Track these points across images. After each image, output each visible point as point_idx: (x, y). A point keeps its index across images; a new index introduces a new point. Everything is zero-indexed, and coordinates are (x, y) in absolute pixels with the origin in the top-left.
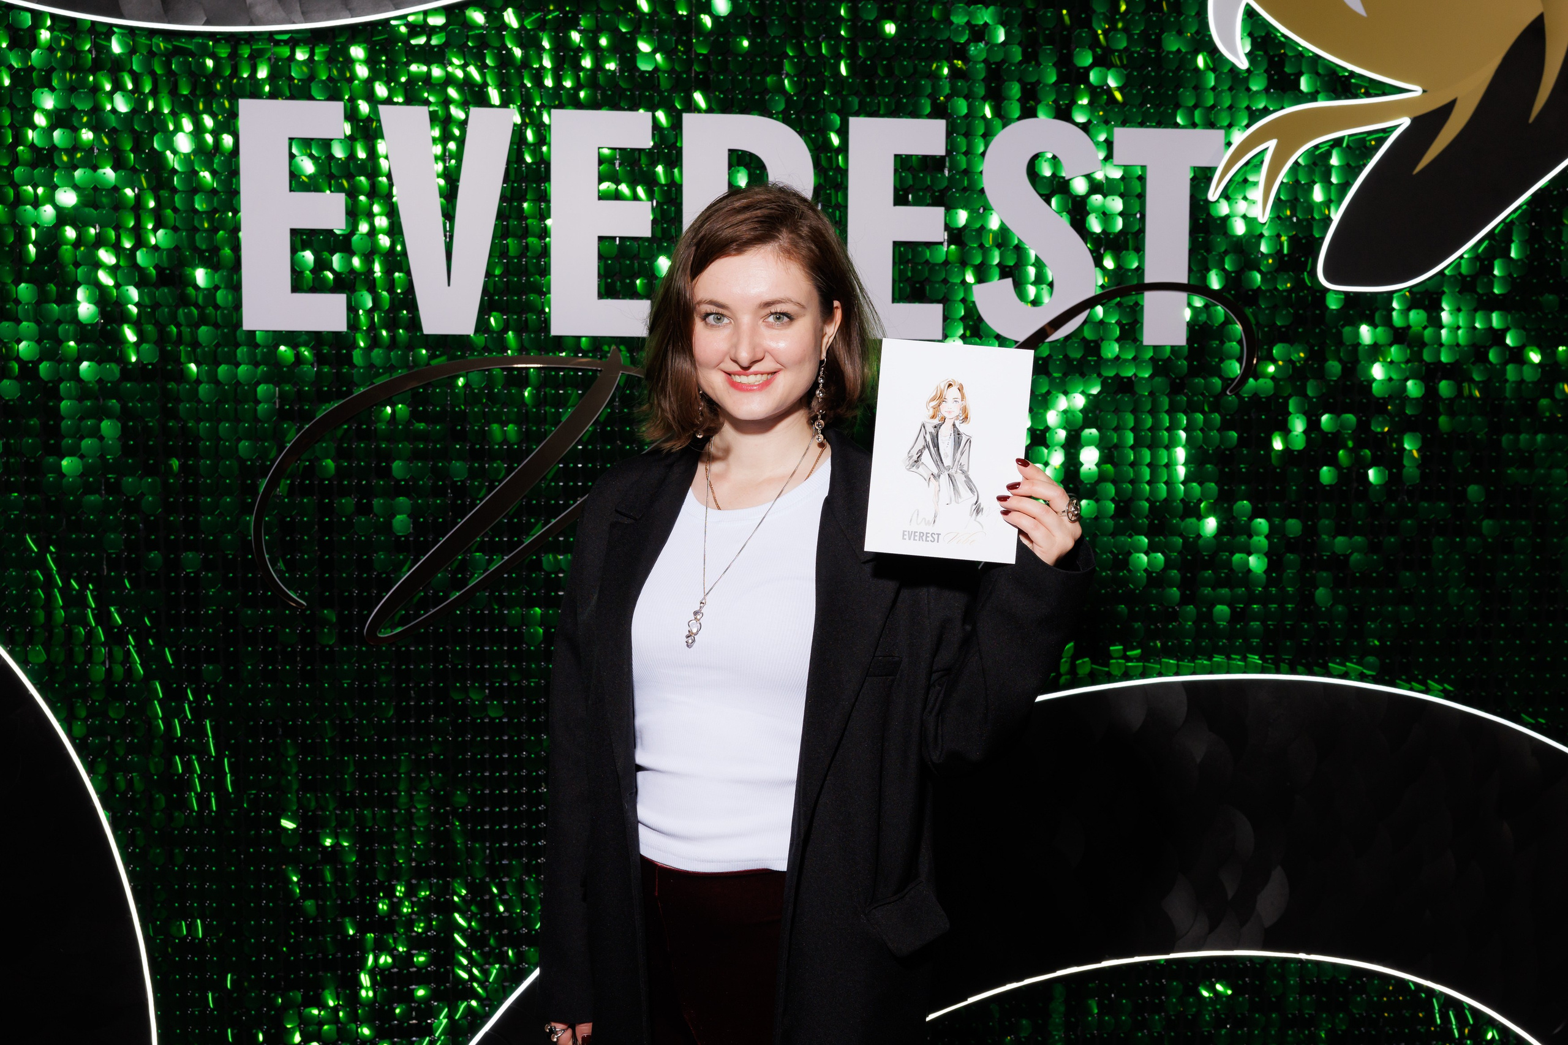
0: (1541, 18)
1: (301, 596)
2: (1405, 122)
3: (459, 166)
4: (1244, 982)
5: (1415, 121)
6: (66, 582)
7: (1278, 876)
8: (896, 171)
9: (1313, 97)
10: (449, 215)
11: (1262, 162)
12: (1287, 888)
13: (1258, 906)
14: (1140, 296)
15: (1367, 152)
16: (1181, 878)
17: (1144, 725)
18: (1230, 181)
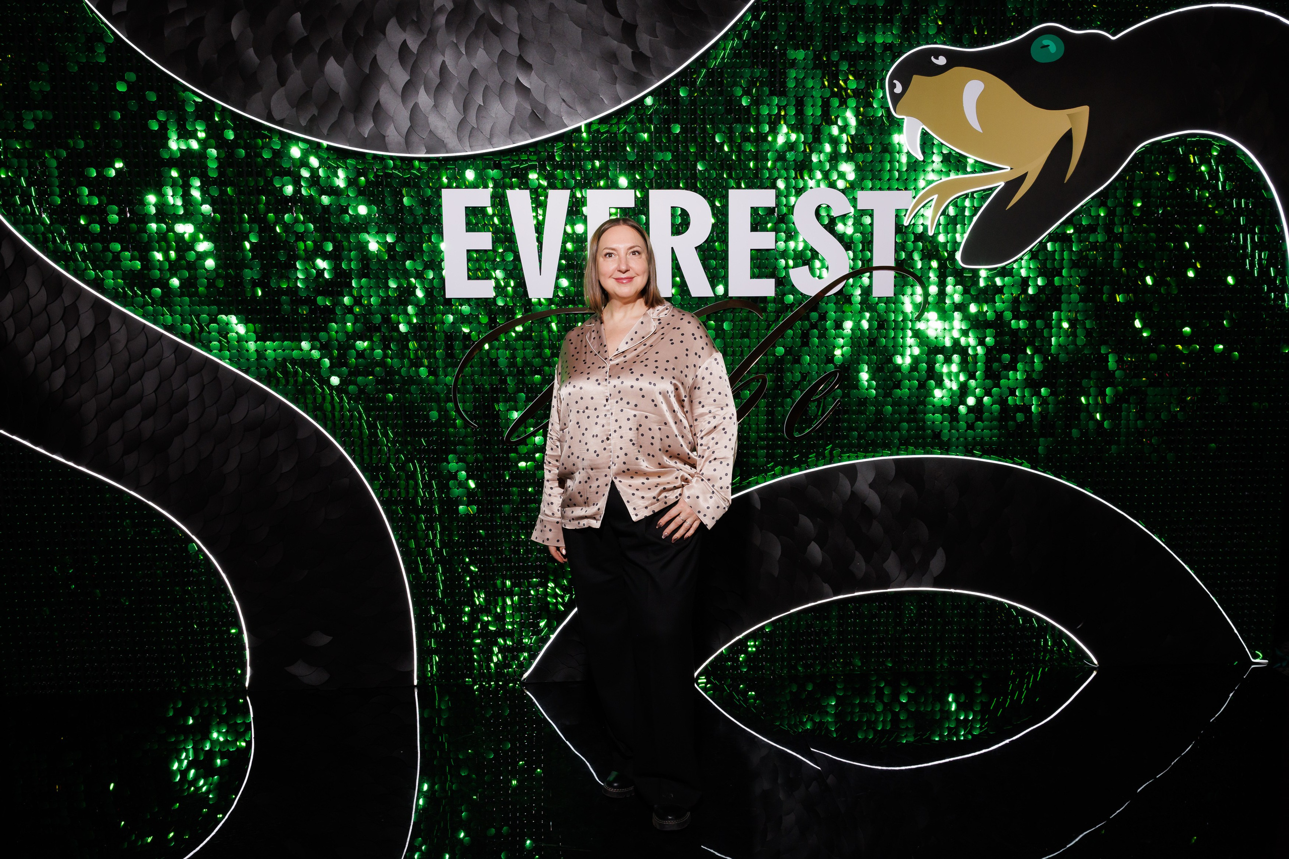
0: (1070, 131)
1: (475, 423)
2: (1002, 184)
3: (544, 219)
4: (924, 603)
5: (1007, 184)
6: (368, 417)
7: (940, 551)
8: (751, 215)
10: (540, 241)
12: (944, 559)
13: (931, 566)
14: (871, 273)
15: (983, 198)
16: (893, 553)
17: (874, 480)
18: (914, 216)
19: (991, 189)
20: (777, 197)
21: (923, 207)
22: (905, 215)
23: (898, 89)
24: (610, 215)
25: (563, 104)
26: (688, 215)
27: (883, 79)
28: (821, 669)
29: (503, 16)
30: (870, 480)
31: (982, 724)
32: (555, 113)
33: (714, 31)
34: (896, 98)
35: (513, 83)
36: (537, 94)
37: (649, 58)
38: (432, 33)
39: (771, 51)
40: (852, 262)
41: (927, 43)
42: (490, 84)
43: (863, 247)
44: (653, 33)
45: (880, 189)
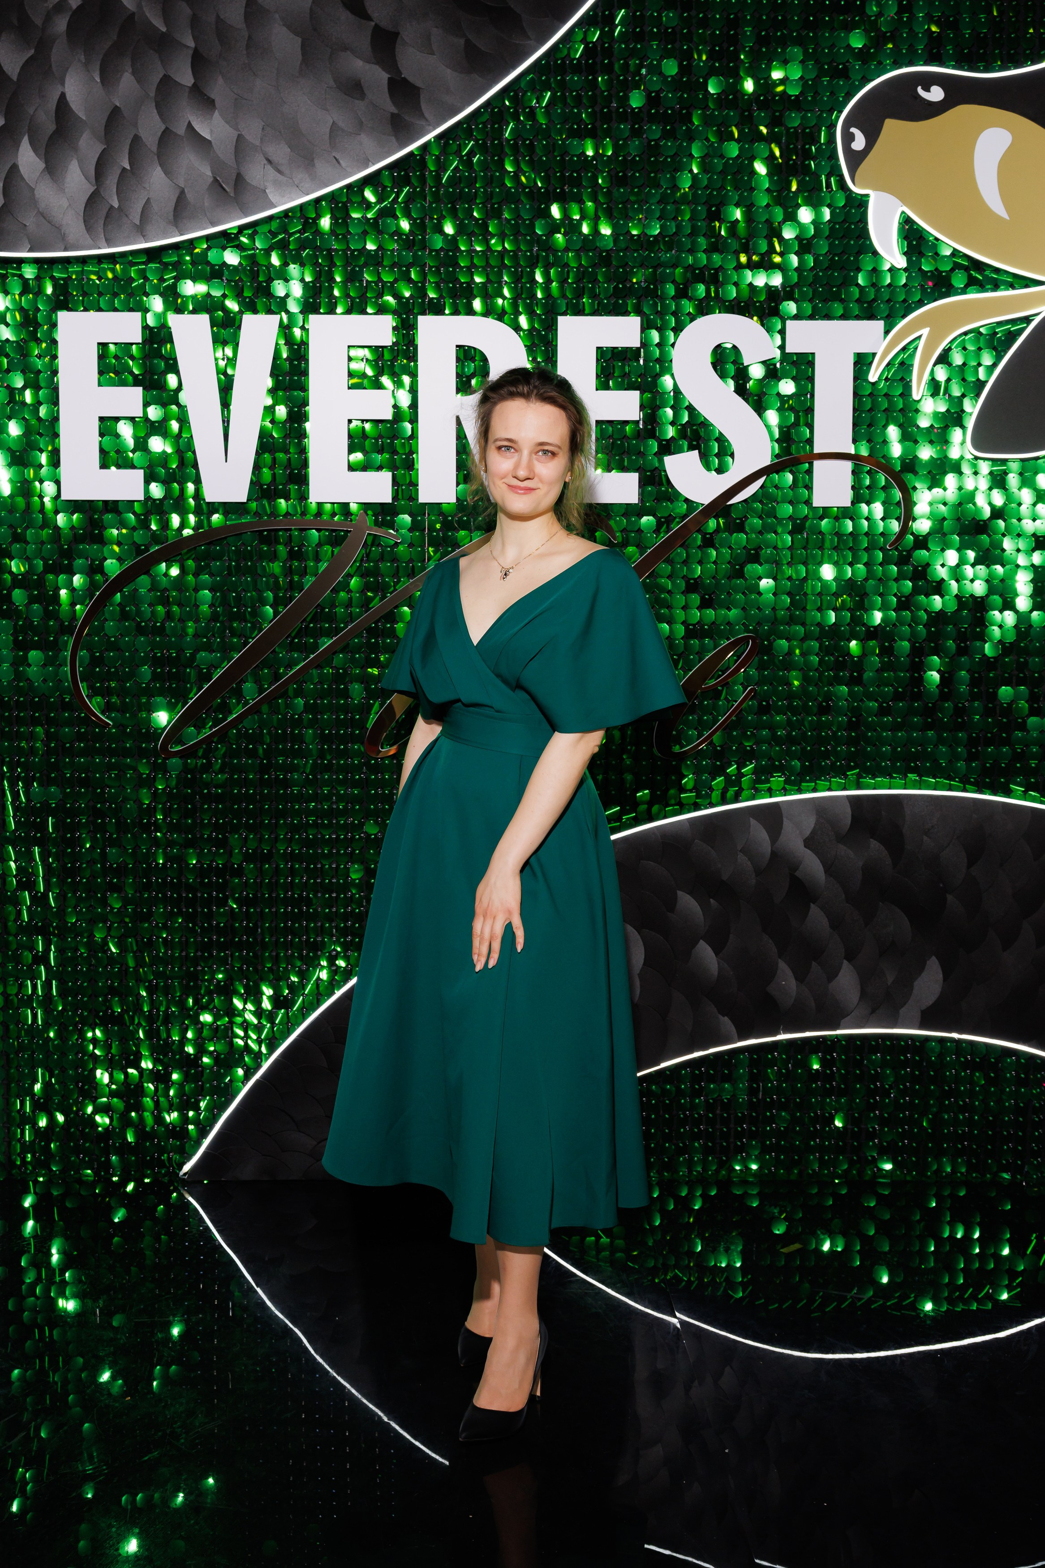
1: (109, 718)
3: (233, 365)
4: (906, 1057)
7: (933, 967)
8: (597, 360)
9: (964, 291)
10: (226, 404)
11: (916, 348)
12: (941, 976)
13: (915, 992)
14: (811, 464)
15: (1012, 337)
16: (845, 961)
17: (814, 832)
18: (888, 364)
19: (1027, 320)
20: (643, 330)
21: (904, 349)
22: (871, 363)
23: (859, 143)
24: (350, 359)
25: (268, 167)
26: (485, 360)
27: (832, 127)
28: (717, 1171)
29: (167, 17)
30: (808, 832)
31: (1011, 1280)
32: (254, 183)
33: (531, 42)
34: (855, 159)
35: (181, 130)
36: (224, 148)
37: (418, 89)
38: (43, 47)
39: (633, 78)
40: (776, 445)
41: (911, 64)
42: (144, 134)
43: (797, 418)
44: (427, 47)
45: (828, 317)
